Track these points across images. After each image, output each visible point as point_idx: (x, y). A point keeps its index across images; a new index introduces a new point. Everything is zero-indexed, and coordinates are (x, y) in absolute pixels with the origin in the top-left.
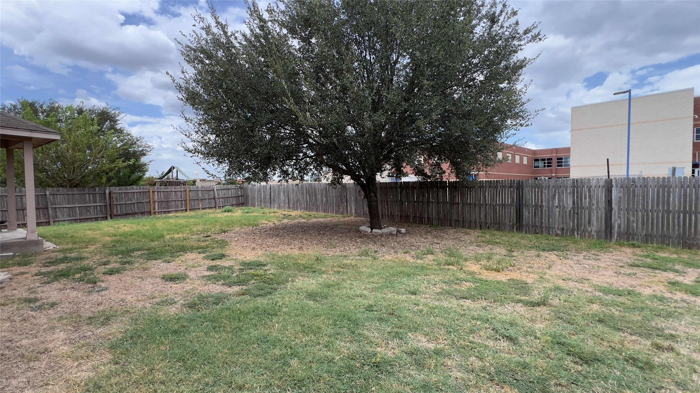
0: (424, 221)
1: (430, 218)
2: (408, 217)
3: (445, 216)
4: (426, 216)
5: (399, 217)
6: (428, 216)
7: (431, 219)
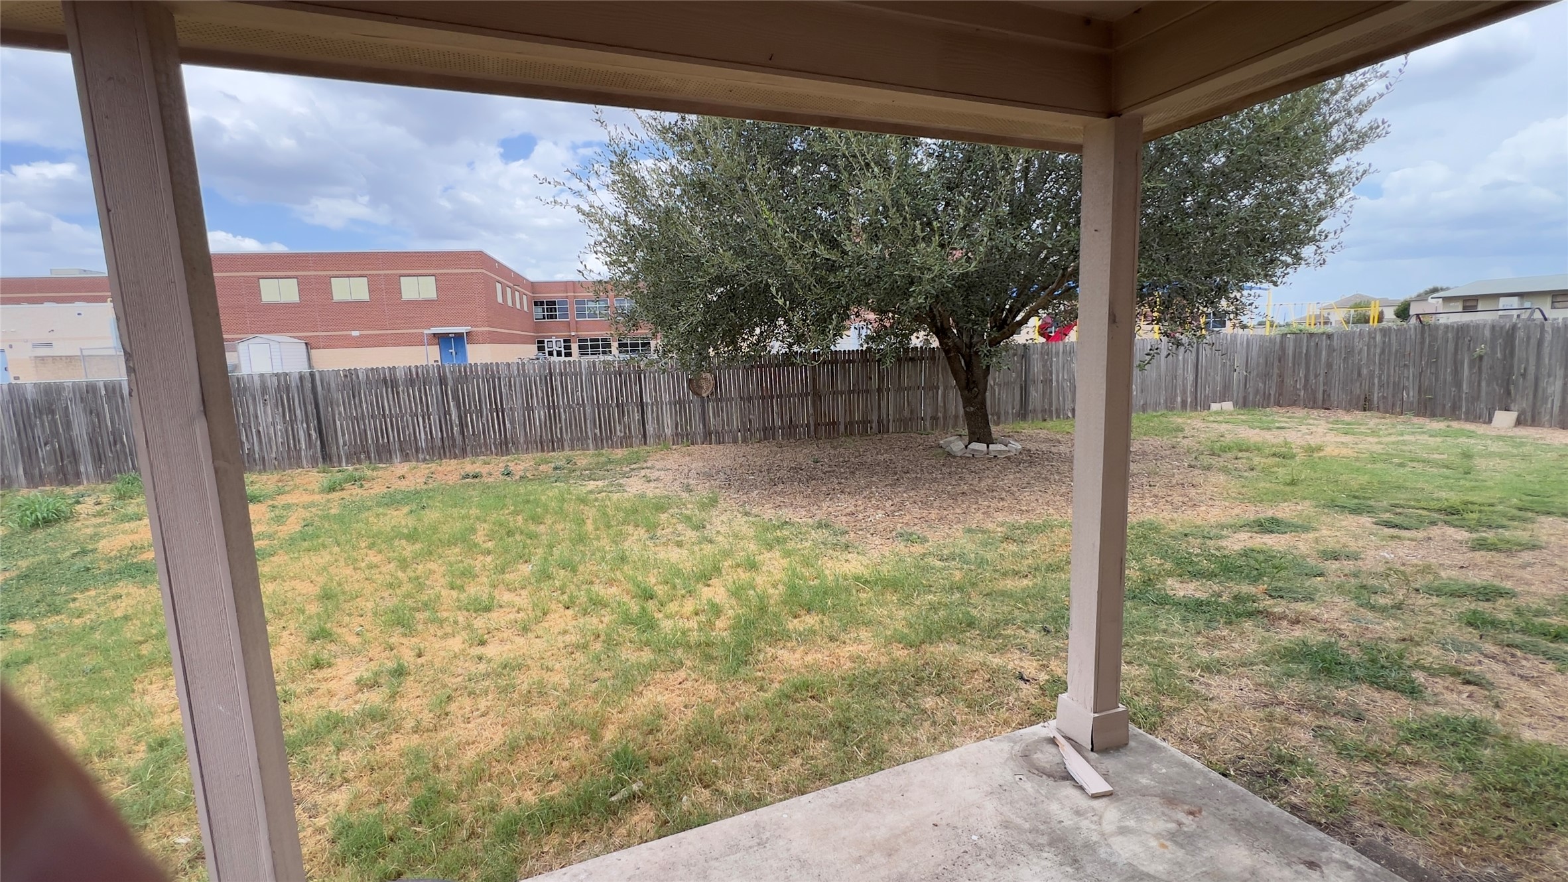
0: (871, 428)
1: (882, 421)
2: (834, 424)
3: (912, 412)
4: (875, 418)
5: (812, 428)
6: (879, 417)
7: (885, 422)
